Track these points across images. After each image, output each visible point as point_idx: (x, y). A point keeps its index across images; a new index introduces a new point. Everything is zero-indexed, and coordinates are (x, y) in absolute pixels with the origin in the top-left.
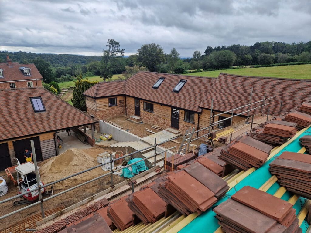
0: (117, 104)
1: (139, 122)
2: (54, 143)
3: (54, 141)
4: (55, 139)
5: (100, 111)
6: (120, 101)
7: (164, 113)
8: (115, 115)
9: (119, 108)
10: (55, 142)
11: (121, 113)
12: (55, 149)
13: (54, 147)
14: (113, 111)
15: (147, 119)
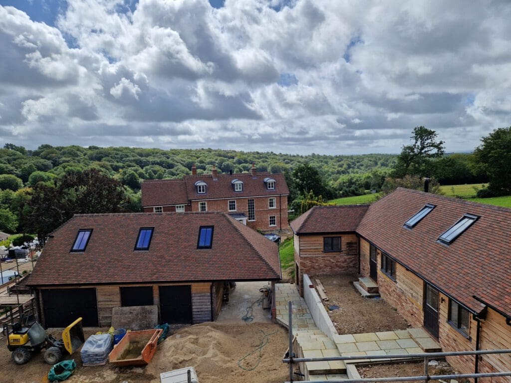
0: (342, 250)
1: (372, 294)
2: (210, 301)
3: (210, 298)
4: (211, 293)
5: (305, 258)
6: (349, 244)
7: (412, 289)
8: (337, 269)
9: (346, 257)
10: (212, 299)
11: (350, 267)
12: (210, 309)
13: (210, 306)
14: (332, 260)
15: (387, 292)
